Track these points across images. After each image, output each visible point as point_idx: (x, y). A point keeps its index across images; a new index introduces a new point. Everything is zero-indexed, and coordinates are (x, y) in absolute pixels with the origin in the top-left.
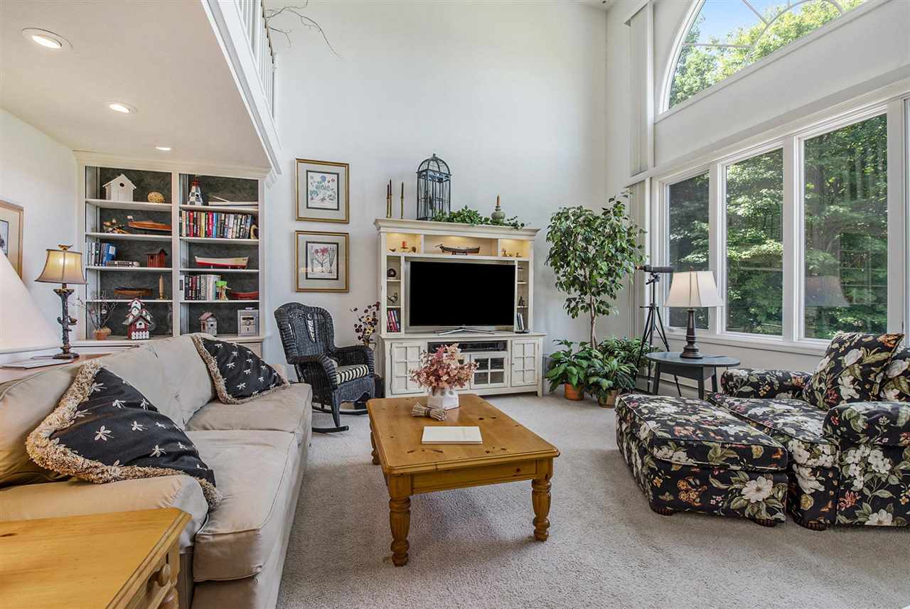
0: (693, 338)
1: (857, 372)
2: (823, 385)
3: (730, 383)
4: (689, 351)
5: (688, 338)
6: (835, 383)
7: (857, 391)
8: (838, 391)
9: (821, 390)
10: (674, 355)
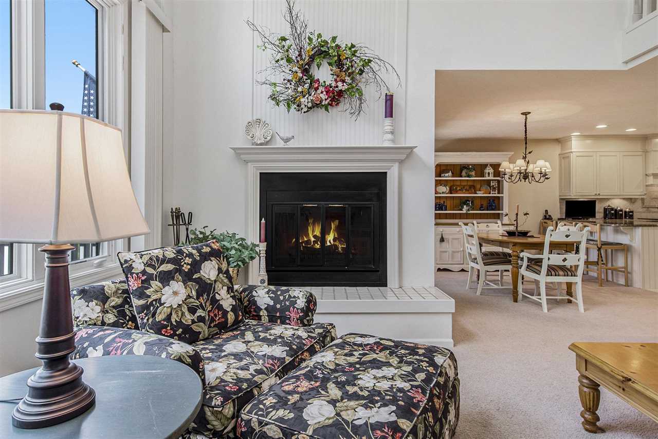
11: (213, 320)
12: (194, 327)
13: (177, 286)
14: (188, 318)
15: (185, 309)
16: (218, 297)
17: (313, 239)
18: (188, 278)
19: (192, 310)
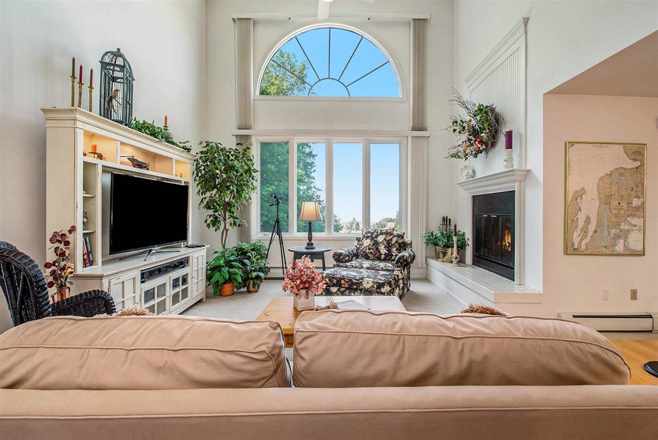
0: (312, 237)
1: (385, 243)
2: (371, 251)
3: (341, 257)
4: (310, 245)
5: (309, 238)
6: (377, 249)
7: (387, 250)
8: (379, 252)
9: (371, 253)
10: (302, 248)
11: (375, 255)
12: (368, 254)
13: (368, 240)
14: (368, 251)
15: (367, 248)
16: (379, 248)
17: (508, 245)
18: (372, 239)
19: (369, 249)
